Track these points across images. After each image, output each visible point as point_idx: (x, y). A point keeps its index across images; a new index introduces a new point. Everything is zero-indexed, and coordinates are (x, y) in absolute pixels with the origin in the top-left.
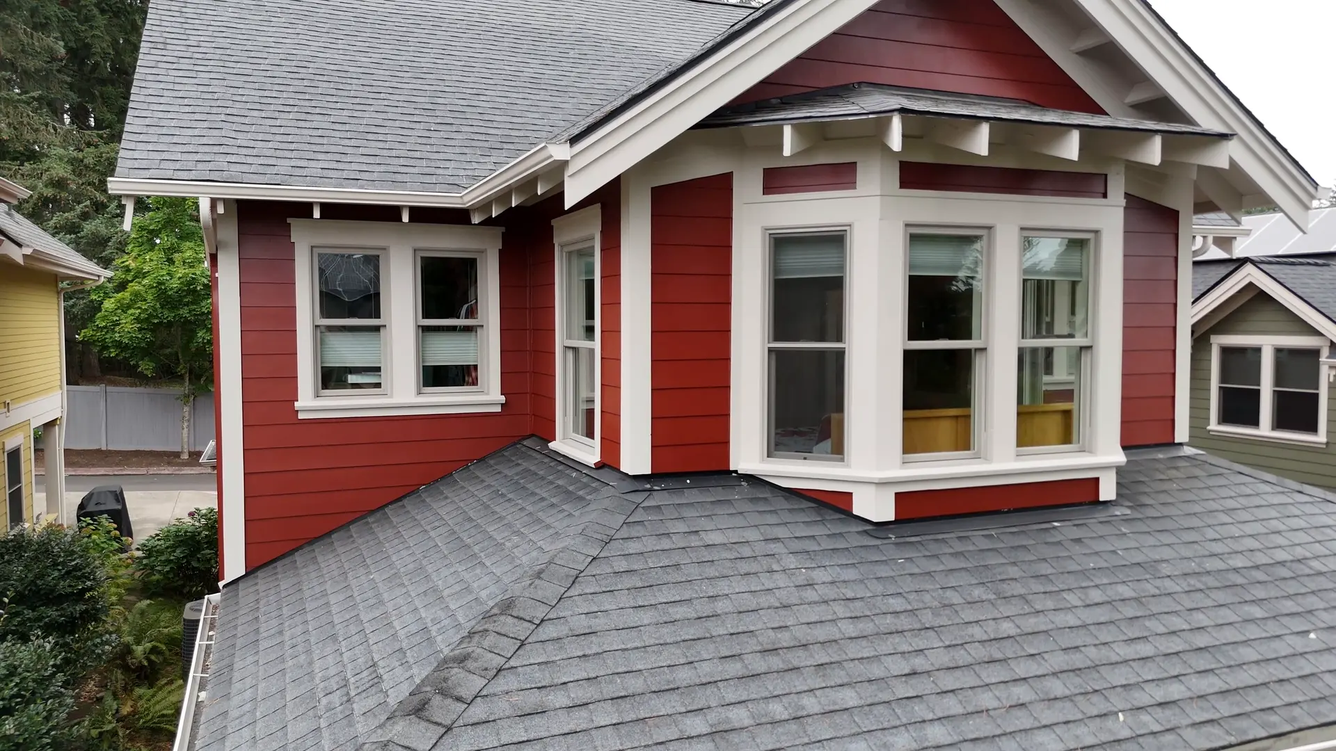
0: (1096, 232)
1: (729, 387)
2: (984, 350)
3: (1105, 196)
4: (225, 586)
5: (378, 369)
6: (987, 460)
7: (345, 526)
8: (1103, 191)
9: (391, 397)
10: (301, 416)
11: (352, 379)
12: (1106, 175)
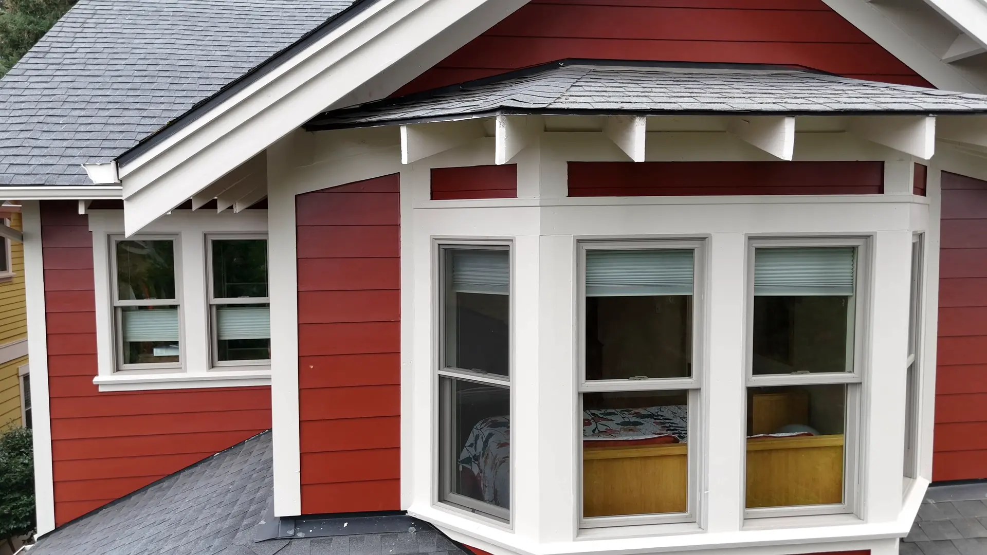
0: (868, 238)
1: (399, 416)
2: (698, 390)
3: (881, 191)
4: (39, 539)
5: (176, 343)
6: (703, 529)
7: (144, 489)
8: (879, 184)
9: (185, 371)
10: (101, 389)
11: (157, 352)
12: (883, 163)
